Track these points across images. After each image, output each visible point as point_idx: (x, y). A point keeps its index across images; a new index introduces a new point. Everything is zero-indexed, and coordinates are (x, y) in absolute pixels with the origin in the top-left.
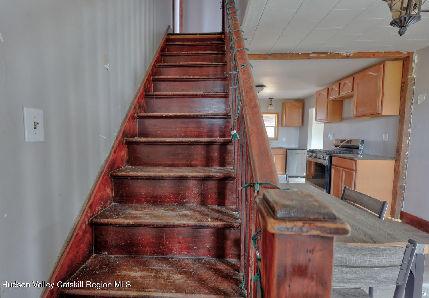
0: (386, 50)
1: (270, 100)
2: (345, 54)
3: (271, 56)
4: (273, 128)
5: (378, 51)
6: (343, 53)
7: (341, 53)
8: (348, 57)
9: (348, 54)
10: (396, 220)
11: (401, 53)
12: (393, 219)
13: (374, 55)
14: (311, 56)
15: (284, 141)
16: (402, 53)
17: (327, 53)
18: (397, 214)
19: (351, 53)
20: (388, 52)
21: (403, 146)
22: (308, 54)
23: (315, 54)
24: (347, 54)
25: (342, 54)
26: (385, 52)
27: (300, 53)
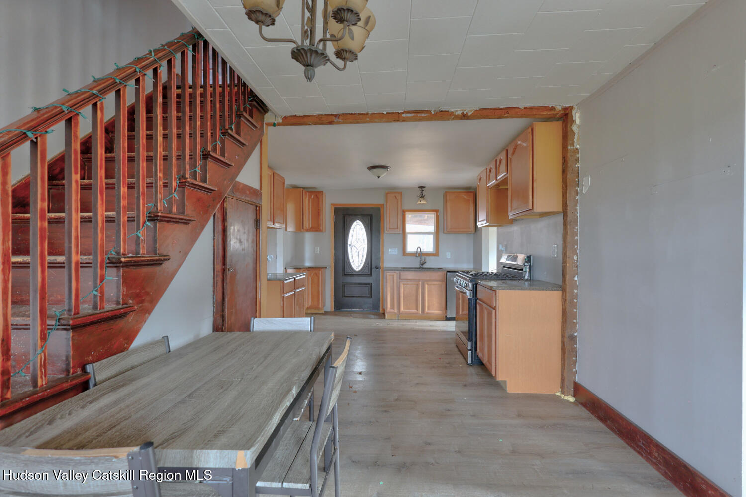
0: (529, 105)
1: (421, 189)
2: (459, 113)
3: (338, 118)
4: (431, 236)
5: (513, 106)
6: (456, 111)
7: (452, 111)
8: (464, 117)
9: (465, 113)
10: (566, 398)
11: (553, 109)
12: (563, 396)
13: (508, 113)
14: (403, 117)
15: (449, 257)
16: (555, 109)
17: (428, 112)
18: (567, 387)
19: (469, 110)
20: (531, 108)
21: (568, 265)
22: (398, 113)
23: (411, 113)
24: (463, 113)
25: (454, 113)
26: (525, 108)
27: (385, 113)
